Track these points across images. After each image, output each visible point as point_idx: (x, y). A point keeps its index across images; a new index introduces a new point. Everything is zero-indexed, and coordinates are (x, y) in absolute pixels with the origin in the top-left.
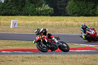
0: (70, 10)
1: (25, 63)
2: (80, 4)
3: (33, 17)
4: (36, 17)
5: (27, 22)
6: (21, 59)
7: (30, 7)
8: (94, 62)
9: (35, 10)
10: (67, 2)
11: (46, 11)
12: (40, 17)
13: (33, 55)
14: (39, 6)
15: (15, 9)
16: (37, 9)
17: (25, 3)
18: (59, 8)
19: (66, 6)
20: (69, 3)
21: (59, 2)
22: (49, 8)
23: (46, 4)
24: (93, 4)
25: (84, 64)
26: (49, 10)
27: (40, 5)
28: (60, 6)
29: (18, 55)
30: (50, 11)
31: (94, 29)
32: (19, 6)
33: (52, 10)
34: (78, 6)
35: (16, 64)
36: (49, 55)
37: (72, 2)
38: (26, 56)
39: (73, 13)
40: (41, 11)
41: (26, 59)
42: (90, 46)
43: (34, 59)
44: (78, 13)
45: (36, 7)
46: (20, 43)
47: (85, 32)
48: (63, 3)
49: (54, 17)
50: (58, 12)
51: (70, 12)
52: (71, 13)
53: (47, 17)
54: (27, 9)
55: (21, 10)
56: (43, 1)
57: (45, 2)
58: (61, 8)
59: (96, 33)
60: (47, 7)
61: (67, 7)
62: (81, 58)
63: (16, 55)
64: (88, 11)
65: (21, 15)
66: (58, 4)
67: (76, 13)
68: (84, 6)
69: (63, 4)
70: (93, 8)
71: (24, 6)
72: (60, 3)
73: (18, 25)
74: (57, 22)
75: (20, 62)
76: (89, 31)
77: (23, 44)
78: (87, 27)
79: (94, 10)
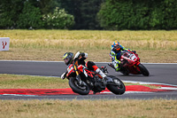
0: (104, 18)
1: (23, 114)
2: (123, 8)
3: (38, 32)
4: (43, 31)
5: (27, 40)
6: (16, 108)
7: (31, 14)
8: (147, 113)
9: (42, 18)
10: (98, 4)
11: (61, 20)
12: (49, 31)
13: (37, 101)
14: (48, 12)
15: (5, 17)
16: (44, 16)
17: (23, 5)
18: (84, 15)
19: (97, 12)
20: (103, 6)
21: (84, 4)
22: (66, 15)
23: (61, 7)
24: (145, 8)
25: (129, 116)
26: (66, 18)
27: (51, 10)
28: (87, 12)
29: (11, 101)
30: (69, 21)
31: (134, 52)
32: (12, 11)
33: (71, 19)
34: (119, 11)
35: (7, 116)
36: (67, 101)
37: (107, 3)
38: (25, 102)
39: (109, 24)
40: (51, 21)
41: (25, 108)
42: (141, 83)
43: (40, 107)
44: (119, 24)
45: (42, 14)
46: (14, 79)
47: (119, 58)
48: (91, 5)
49: (76, 31)
50: (83, 22)
51: (105, 23)
52: (107, 25)
53: (63, 32)
54: (26, 17)
55: (15, 19)
56: (56, 3)
57: (60, 5)
58: (88, 16)
59: (139, 60)
60: (63, 13)
61: (98, 14)
62: (124, 106)
63: (7, 101)
64: (137, 21)
65: (16, 27)
66: (83, 8)
67: (114, 24)
68: (129, 11)
69: (91, 8)
70: (146, 15)
71: (21, 11)
72: (86, 6)
73: (11, 45)
74: (81, 41)
75: (14, 114)
76: (126, 55)
77: (18, 81)
78: (122, 49)
79: (148, 18)
